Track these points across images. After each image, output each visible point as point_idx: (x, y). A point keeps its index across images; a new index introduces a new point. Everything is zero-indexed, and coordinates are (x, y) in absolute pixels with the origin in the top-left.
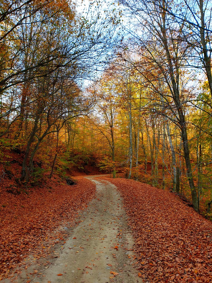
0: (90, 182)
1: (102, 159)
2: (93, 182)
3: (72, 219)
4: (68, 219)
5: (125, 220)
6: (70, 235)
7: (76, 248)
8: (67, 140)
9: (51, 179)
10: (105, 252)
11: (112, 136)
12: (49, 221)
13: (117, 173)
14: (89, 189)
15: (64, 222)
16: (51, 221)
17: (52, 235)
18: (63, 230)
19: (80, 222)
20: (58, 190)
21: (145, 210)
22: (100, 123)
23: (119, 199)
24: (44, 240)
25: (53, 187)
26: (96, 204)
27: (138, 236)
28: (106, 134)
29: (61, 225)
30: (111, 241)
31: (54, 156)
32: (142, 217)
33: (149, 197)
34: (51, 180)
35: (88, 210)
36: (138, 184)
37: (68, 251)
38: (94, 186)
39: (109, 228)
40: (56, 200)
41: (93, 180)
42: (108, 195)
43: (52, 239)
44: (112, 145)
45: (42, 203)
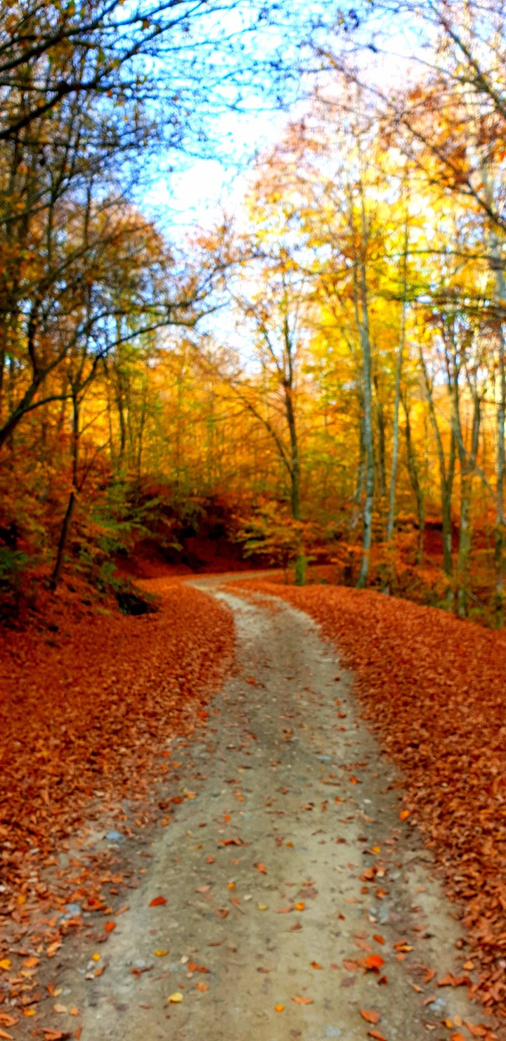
0: (210, 601)
1: (253, 511)
2: (222, 601)
3: (144, 781)
4: (125, 781)
5: (384, 789)
6: (135, 878)
7: (168, 966)
8: (117, 439)
9: (56, 593)
10: (318, 996)
11: (291, 420)
12: (39, 796)
13: (311, 564)
14: (209, 634)
15: (108, 803)
16: (46, 797)
17: (50, 878)
18: (104, 848)
19: (178, 801)
20: (83, 638)
21: (466, 735)
22: (240, 372)
23: (337, 680)
24: (9, 914)
25: (66, 624)
26: (242, 704)
27: (471, 887)
28: (265, 416)
29: (92, 817)
30: (341, 917)
31: (64, 500)
32: (459, 771)
33: (463, 669)
34: (57, 597)
35: (210, 735)
36: (402, 608)
37: (125, 989)
38: (227, 620)
39: (320, 837)
40: (76, 682)
41: (220, 596)
42: (288, 661)
43: (47, 904)
44: (289, 458)
45: (17, 697)
